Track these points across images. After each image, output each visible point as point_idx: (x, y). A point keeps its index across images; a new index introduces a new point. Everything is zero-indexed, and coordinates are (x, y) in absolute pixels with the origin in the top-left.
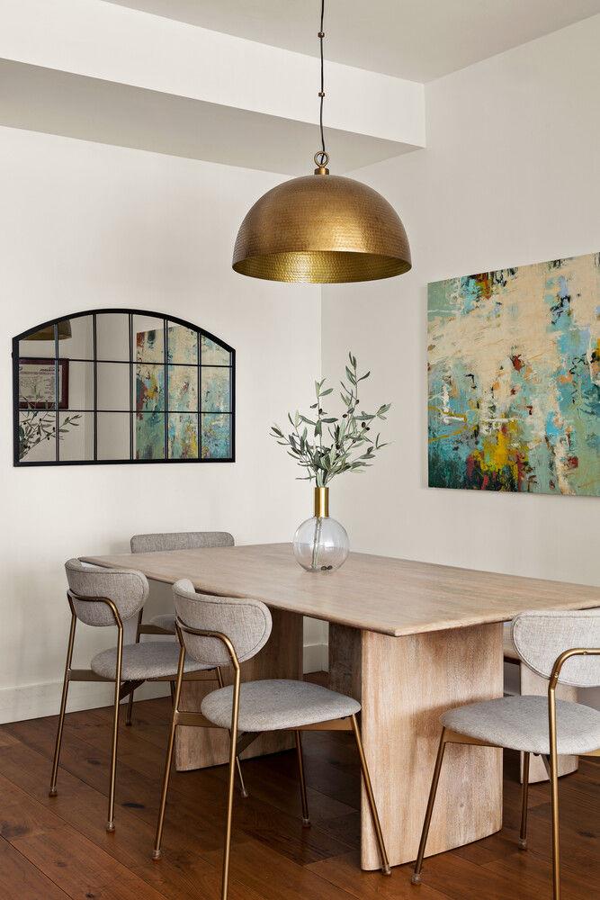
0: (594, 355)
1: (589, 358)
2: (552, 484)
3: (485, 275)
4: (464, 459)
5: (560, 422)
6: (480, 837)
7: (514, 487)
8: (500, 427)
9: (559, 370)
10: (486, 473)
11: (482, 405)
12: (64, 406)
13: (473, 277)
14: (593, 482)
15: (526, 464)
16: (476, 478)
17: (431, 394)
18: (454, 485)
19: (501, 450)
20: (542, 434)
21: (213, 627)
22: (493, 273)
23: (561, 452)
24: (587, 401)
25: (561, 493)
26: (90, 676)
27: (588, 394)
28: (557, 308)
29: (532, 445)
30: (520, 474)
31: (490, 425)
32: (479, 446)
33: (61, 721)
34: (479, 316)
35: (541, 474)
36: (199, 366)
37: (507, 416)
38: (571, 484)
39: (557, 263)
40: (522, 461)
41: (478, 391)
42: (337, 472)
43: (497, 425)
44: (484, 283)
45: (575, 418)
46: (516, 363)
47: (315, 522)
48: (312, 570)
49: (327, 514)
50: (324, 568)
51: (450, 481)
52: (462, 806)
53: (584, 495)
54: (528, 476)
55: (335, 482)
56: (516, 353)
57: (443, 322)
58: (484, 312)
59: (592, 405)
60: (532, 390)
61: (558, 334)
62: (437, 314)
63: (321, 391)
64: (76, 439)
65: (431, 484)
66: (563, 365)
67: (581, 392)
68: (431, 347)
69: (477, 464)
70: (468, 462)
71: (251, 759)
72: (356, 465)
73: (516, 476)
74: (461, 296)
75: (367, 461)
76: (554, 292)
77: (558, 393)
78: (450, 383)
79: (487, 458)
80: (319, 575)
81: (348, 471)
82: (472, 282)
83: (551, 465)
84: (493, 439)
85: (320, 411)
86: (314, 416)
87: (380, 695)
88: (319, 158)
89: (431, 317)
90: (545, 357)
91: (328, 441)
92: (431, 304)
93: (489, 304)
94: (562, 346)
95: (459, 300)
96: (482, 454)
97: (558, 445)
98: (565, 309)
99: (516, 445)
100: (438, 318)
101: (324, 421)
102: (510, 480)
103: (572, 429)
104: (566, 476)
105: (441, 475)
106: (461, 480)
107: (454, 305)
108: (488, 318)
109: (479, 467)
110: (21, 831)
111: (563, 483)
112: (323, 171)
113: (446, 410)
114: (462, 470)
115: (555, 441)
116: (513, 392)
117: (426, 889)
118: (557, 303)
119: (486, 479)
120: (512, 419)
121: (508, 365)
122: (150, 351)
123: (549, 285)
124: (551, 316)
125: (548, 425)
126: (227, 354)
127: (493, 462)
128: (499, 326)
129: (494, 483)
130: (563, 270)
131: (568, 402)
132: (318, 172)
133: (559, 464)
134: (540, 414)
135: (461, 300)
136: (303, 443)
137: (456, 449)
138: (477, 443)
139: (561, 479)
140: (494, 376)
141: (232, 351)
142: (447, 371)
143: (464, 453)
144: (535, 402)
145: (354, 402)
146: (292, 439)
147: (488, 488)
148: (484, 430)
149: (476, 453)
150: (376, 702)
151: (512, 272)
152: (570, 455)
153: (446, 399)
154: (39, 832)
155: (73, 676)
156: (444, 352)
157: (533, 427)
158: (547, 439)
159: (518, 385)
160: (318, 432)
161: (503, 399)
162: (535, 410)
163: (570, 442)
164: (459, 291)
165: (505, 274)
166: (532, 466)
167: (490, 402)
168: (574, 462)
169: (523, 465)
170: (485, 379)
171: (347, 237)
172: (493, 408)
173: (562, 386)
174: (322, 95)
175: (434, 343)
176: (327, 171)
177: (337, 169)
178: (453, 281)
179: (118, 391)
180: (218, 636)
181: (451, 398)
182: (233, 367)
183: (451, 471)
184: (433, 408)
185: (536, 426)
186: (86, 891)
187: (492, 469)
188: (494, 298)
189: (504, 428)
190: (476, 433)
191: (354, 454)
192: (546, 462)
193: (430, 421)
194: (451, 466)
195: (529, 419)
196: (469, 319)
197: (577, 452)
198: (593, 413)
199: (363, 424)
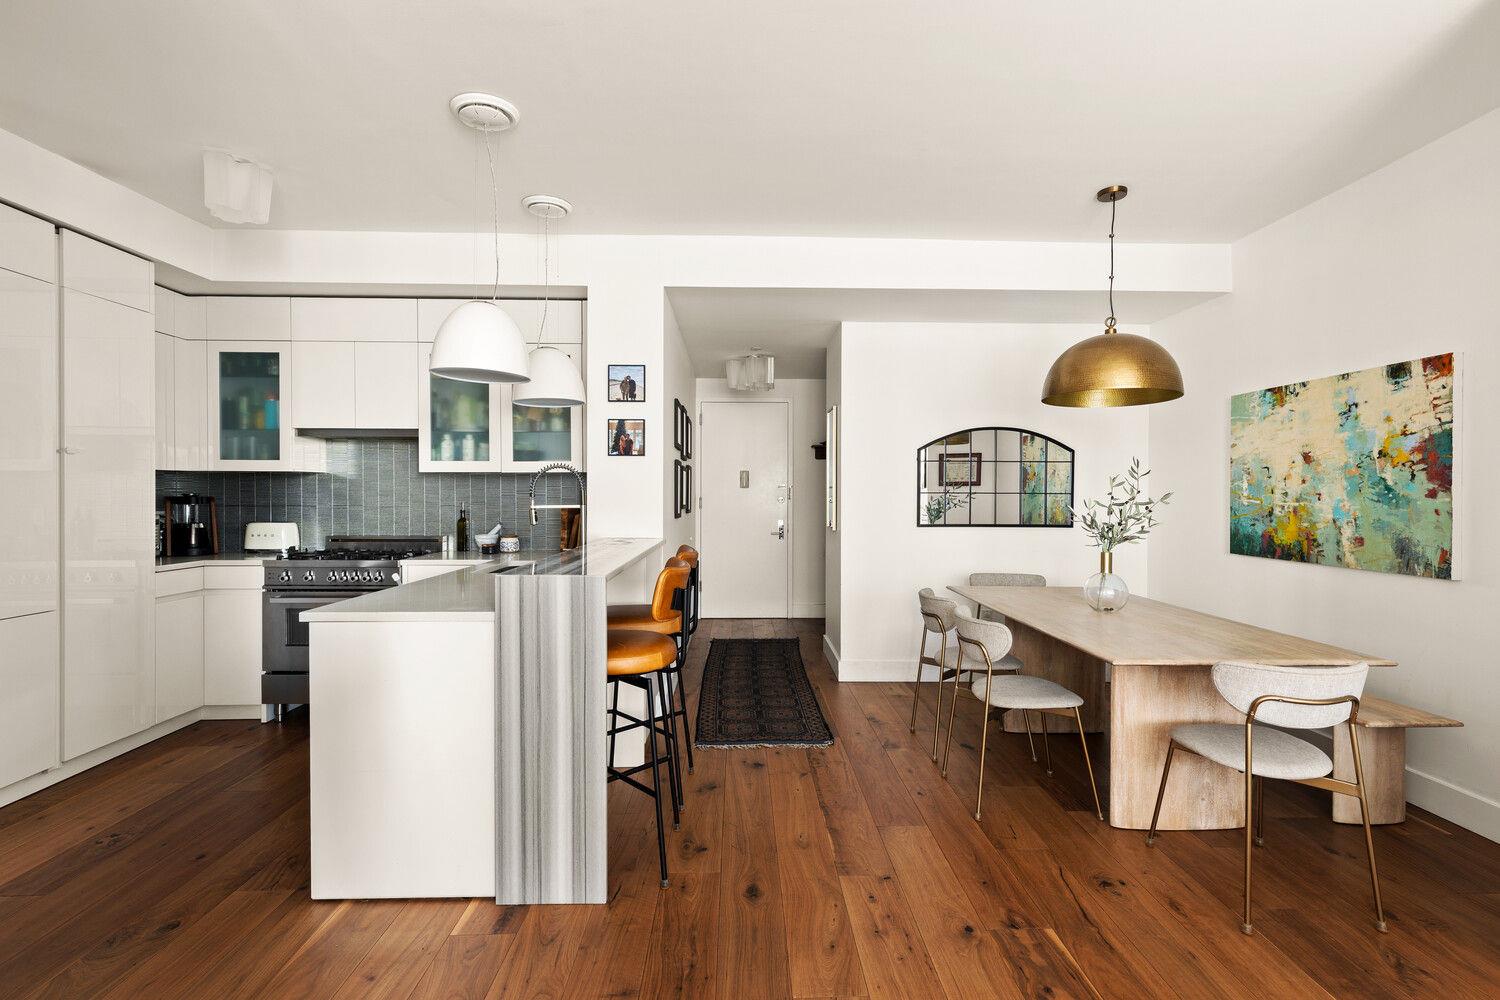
0: (1380, 453)
1: (1375, 455)
2: (1339, 558)
3: (1280, 388)
4: (1260, 533)
5: (1347, 507)
6: (1222, 827)
7: (1303, 558)
8: (1291, 510)
9: (1346, 465)
10: (1279, 546)
11: (1276, 491)
12: (978, 483)
13: (1269, 390)
14: (1379, 559)
15: (1315, 540)
16: (1269, 549)
17: (1233, 482)
18: (1251, 553)
19: (1292, 528)
20: (1330, 517)
21: (975, 638)
22: (1286, 387)
23: (1348, 532)
24: (1373, 491)
25: (1348, 566)
26: (931, 662)
27: (1374, 485)
28: (1345, 413)
29: (1320, 525)
30: (1309, 548)
31: (1283, 507)
32: (1273, 524)
33: (917, 687)
34: (1275, 421)
35: (1329, 549)
36: (1046, 462)
37: (1297, 500)
38: (1357, 559)
39: (1345, 376)
40: (1312, 538)
41: (1273, 480)
42: (1119, 542)
43: (1288, 508)
44: (1279, 394)
45: (1361, 505)
46: (1307, 458)
47: (1101, 576)
48: (1097, 610)
49: (1111, 571)
50: (1106, 609)
51: (1248, 549)
52: (1203, 799)
53: (1369, 569)
54: (1316, 550)
55: (1117, 549)
56: (1307, 450)
57: (1243, 426)
58: (1278, 417)
59: (1378, 495)
60: (1321, 481)
61: (1346, 435)
62: (1239, 420)
63: (1115, 484)
64: (983, 505)
65: (1233, 551)
66: (1350, 460)
67: (1367, 483)
68: (1234, 446)
69: (1271, 538)
70: (1263, 536)
71: (1062, 734)
72: (1132, 538)
73: (1305, 550)
74: (1259, 405)
75: (1141, 536)
76: (1342, 400)
77: (1345, 483)
78: (1249, 474)
79: (1280, 534)
80: (1103, 614)
81: (1127, 542)
82: (1269, 394)
83: (1338, 543)
84: (1285, 520)
85: (1112, 498)
86: (1107, 501)
87: (1126, 704)
88: (1109, 321)
89: (1233, 422)
90: (1334, 452)
91: (1114, 520)
92: (1234, 412)
93: (1283, 411)
94: (1349, 444)
95: (1258, 409)
96: (1276, 530)
97: (1345, 526)
98: (1353, 414)
99: (1306, 525)
100: (1239, 424)
101: (1116, 505)
102: (1302, 551)
103: (1358, 514)
104: (1353, 553)
105: (1241, 544)
106: (1258, 550)
107: (1253, 413)
108: (1282, 423)
109: (1272, 540)
110: (895, 746)
111: (1349, 558)
112: (1112, 331)
113: (1245, 494)
114: (1258, 542)
115: (1342, 522)
116: (1304, 482)
117: (1157, 851)
118: (1345, 409)
119: (1279, 550)
120: (1302, 504)
121: (1300, 459)
122: (1030, 448)
123: (1338, 394)
124: (1340, 420)
125: (1335, 510)
126: (1069, 454)
127: (1286, 537)
128: (1291, 428)
129: (1286, 554)
130: (1351, 382)
131: (1355, 490)
132: (1107, 332)
133: (1345, 542)
134: (1328, 499)
135: (1259, 409)
136: (1093, 521)
137: (1253, 525)
138: (1271, 521)
139: (1348, 554)
140: (1286, 469)
141: (1072, 451)
142: (1246, 464)
143: (1260, 529)
144: (1324, 490)
145: (1136, 492)
146: (1084, 517)
147: (1281, 558)
148: (1277, 511)
149: (1271, 529)
150: (1122, 709)
151: (1304, 385)
152: (1357, 535)
153: (1245, 485)
154: (904, 750)
155: (924, 660)
156: (1243, 449)
157: (1321, 511)
158: (1334, 521)
159: (1308, 477)
160: (1110, 513)
161: (1295, 487)
162: (1323, 497)
163: (1356, 524)
164: (1258, 401)
165: (1297, 387)
166: (1320, 542)
167: (1283, 489)
168: (1360, 541)
169: (1312, 541)
170: (1279, 471)
171: (1127, 376)
172: (1286, 494)
173: (1349, 479)
174: (1111, 278)
175: (1236, 442)
176: (1115, 331)
177: (1123, 328)
178: (1252, 394)
179: (1012, 478)
180: (978, 644)
181: (1250, 485)
182: (1073, 462)
183: (1249, 542)
184: (1235, 494)
185: (1324, 511)
186: (918, 789)
187: (1284, 543)
188: (1287, 406)
189: (1295, 511)
190: (1271, 513)
191: (1133, 529)
192: (1333, 540)
193: (1231, 503)
194: (1249, 538)
195: (1318, 504)
196: (1264, 423)
197: (1363, 533)
198: (1378, 501)
199: (1147, 508)
